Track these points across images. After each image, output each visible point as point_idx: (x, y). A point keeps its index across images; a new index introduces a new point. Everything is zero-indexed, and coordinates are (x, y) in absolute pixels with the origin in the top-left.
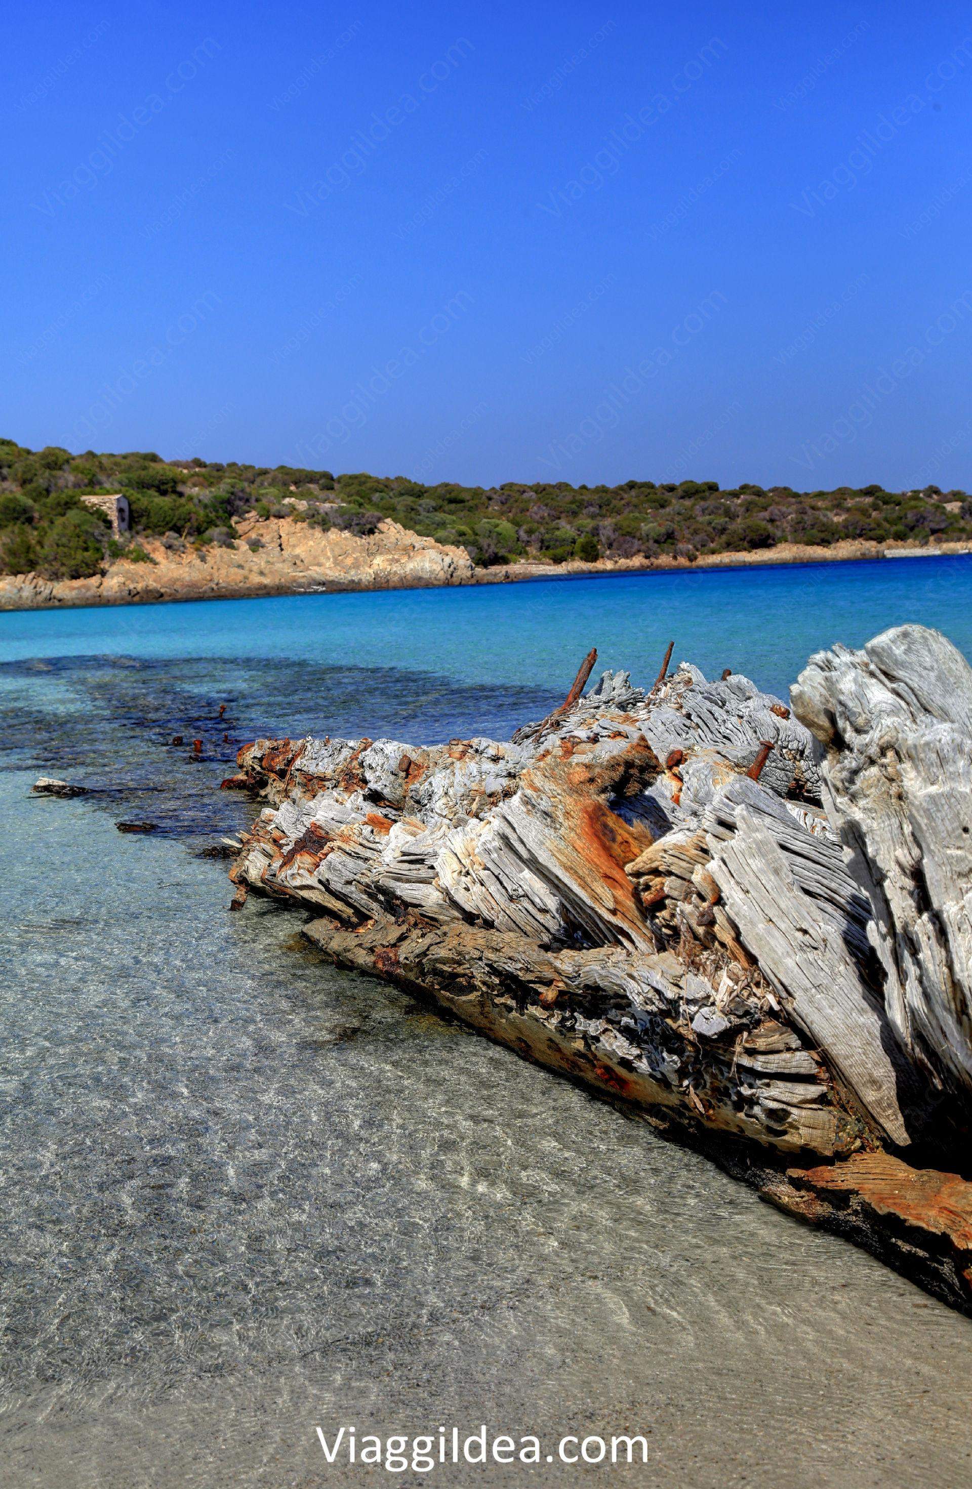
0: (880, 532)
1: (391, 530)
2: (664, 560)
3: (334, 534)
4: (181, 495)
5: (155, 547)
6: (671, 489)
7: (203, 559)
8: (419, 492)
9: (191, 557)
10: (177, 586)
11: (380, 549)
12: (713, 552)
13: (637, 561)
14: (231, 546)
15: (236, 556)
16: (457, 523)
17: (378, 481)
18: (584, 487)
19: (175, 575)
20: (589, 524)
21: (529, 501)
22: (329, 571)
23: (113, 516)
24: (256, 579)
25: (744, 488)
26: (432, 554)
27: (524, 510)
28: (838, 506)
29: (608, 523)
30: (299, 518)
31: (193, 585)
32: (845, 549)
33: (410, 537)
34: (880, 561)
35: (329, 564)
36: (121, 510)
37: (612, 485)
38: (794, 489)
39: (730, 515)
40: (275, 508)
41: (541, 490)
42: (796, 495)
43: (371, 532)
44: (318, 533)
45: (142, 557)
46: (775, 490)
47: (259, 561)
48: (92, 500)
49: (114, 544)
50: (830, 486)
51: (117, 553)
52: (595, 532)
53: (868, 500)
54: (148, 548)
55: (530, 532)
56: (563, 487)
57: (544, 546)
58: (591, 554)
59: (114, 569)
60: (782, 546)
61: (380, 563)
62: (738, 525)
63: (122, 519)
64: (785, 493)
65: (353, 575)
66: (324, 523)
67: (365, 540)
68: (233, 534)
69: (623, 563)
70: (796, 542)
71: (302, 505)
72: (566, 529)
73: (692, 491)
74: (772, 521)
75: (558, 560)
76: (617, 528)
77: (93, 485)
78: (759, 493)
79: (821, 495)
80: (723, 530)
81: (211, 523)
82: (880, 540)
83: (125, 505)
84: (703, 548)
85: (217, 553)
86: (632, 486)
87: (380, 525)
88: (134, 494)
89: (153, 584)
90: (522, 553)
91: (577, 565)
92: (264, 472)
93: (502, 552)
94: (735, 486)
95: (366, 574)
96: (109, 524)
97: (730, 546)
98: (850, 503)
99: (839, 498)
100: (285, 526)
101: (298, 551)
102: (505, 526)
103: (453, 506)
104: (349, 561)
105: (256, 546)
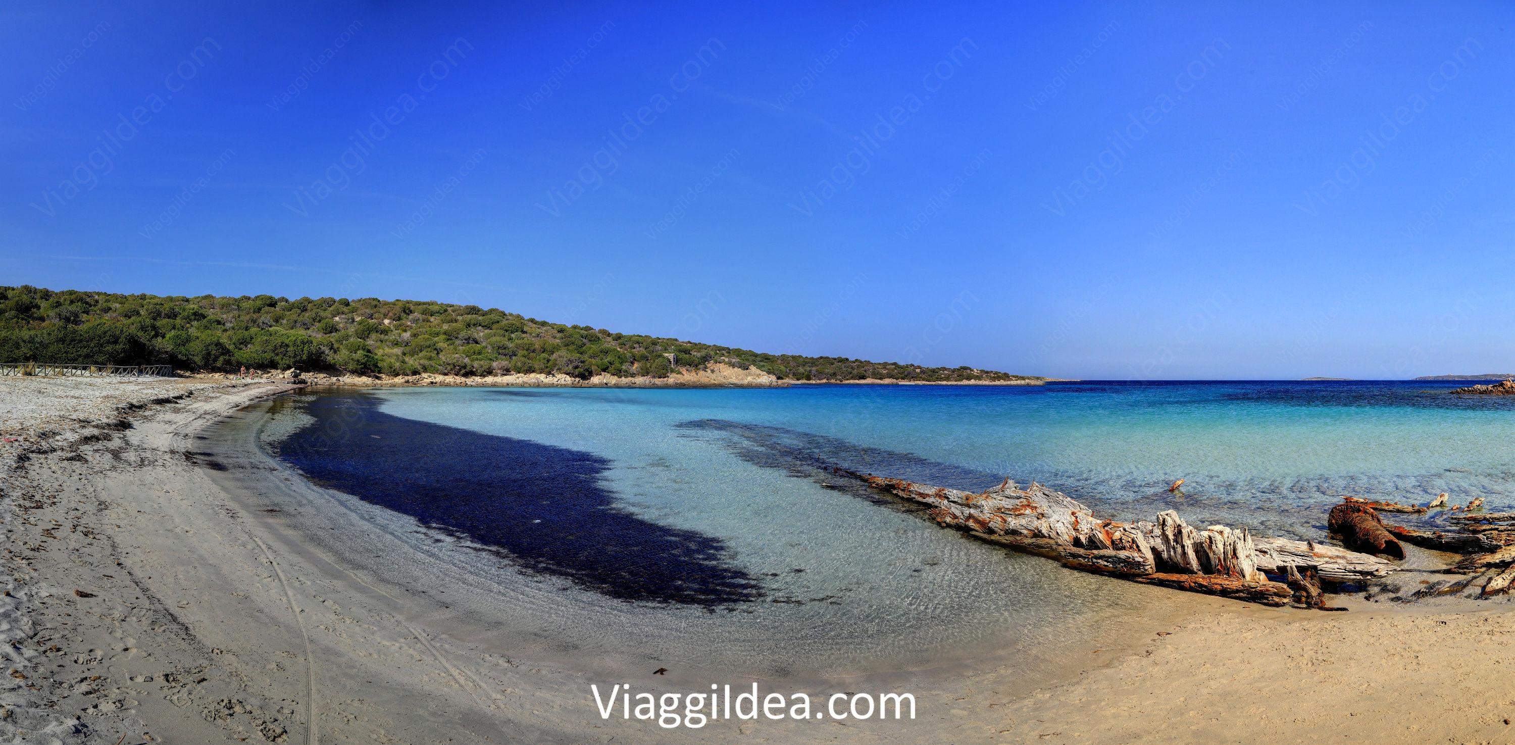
0: (896, 376)
1: (753, 368)
2: (833, 381)
3: (736, 369)
4: (691, 354)
5: (683, 370)
6: (835, 359)
7: (697, 374)
8: (756, 355)
9: (694, 374)
10: (690, 382)
11: (750, 374)
12: (848, 380)
13: (824, 381)
14: (706, 371)
15: (707, 374)
16: (768, 366)
17: (744, 351)
18: (806, 357)
19: (689, 379)
20: (808, 369)
21: (790, 360)
22: (734, 380)
23: (672, 360)
24: (713, 382)
25: (856, 360)
26: (766, 377)
27: (789, 363)
28: (885, 368)
29: (814, 368)
30: (726, 363)
31: (694, 382)
32: (887, 381)
33: (759, 371)
34: (897, 385)
35: (734, 378)
36: (674, 358)
37: (815, 357)
38: (871, 362)
39: (853, 368)
40: (719, 360)
41: (793, 357)
42: (872, 363)
43: (747, 369)
44: (731, 368)
45: (680, 373)
46: (865, 361)
47: (713, 376)
48: (666, 355)
49: (671, 368)
50: (882, 362)
51: (672, 371)
52: (810, 371)
53: (894, 366)
54: (681, 370)
55: (790, 370)
56: (800, 357)
57: (794, 374)
58: (808, 378)
59: (671, 376)
60: (868, 379)
61: (749, 379)
62: (855, 372)
63: (674, 361)
64: (868, 362)
65: (741, 382)
66: (733, 366)
67: (745, 371)
68: (706, 367)
69: (818, 382)
70: (873, 378)
71: (727, 360)
72: (801, 370)
73: (841, 360)
74: (865, 371)
75: (798, 379)
76: (817, 371)
77: (666, 350)
78: (861, 362)
79: (880, 364)
80: (851, 373)
81: (700, 364)
82: (897, 379)
83: (675, 357)
84: (845, 378)
85: (701, 373)
86: (821, 358)
87: (750, 367)
88: (678, 354)
89: (682, 381)
90: (787, 376)
91: (804, 381)
92: (710, 346)
93: (782, 376)
94: (854, 359)
95: (745, 382)
96: (670, 362)
97: (852, 378)
98: (888, 367)
99: (885, 365)
100: (722, 366)
101: (725, 374)
102: (782, 368)
103: (766, 360)
104: (740, 377)
105: (713, 371)
